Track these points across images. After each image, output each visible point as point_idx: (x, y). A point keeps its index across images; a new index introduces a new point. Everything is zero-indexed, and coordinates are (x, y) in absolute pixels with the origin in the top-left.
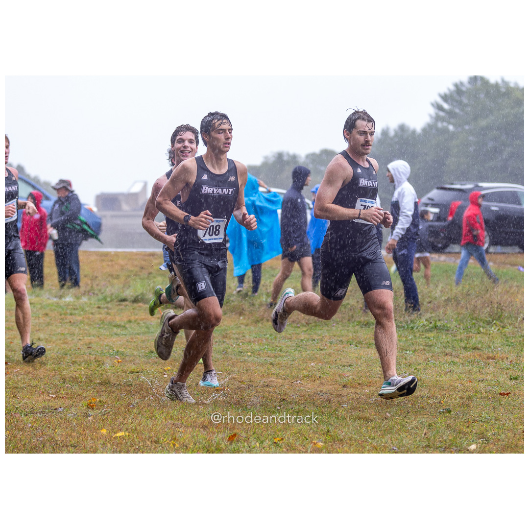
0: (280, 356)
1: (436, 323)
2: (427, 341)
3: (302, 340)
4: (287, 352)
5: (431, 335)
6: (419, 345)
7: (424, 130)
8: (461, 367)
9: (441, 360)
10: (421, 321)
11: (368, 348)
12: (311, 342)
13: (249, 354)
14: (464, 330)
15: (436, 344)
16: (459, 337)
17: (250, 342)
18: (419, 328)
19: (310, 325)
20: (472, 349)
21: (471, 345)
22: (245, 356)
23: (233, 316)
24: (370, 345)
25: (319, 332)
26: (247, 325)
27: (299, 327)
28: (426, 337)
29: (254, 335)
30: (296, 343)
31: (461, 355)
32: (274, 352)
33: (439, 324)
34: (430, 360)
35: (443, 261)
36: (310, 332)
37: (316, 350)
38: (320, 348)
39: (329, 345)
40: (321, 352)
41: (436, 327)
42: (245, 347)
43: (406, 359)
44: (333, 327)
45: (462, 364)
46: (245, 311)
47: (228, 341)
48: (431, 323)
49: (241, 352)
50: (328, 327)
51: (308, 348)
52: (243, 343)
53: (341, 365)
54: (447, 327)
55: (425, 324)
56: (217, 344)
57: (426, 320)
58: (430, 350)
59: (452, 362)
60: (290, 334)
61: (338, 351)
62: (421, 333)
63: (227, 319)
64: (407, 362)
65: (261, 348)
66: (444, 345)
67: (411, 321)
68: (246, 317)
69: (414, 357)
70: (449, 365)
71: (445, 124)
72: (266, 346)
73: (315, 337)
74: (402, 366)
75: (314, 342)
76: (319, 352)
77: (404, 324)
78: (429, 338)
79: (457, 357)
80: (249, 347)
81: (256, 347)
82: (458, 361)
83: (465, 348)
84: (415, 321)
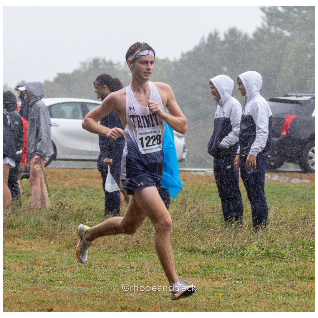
0: (95, 285)
1: (268, 251)
2: (258, 270)
3: (119, 268)
4: (103, 281)
5: (263, 263)
6: (250, 274)
7: (255, 35)
8: (296, 298)
9: (274, 290)
10: (252, 247)
11: (193, 277)
12: (129, 269)
13: (61, 282)
14: (299, 257)
15: (268, 273)
16: (294, 265)
17: (61, 269)
18: (249, 255)
19: (128, 252)
20: (308, 279)
21: (307, 274)
22: (56, 285)
23: (43, 240)
24: (195, 273)
25: (138, 259)
26: (59, 251)
27: (116, 253)
28: (257, 265)
29: (66, 262)
30: (113, 271)
31: (297, 286)
32: (88, 280)
33: (271, 251)
34: (262, 290)
35: (275, 181)
36: (128, 259)
37: (134, 279)
38: (139, 277)
39: (149, 273)
40: (141, 281)
41: (268, 254)
42: (56, 275)
43: (235, 289)
44: (154, 253)
45: (298, 295)
46: (56, 234)
47: (37, 268)
48: (263, 249)
49: (52, 281)
50: (148, 253)
51: (126, 277)
52: (54, 271)
53: (163, 296)
54: (280, 254)
55: (256, 251)
56: (25, 271)
57: (257, 247)
58: (262, 279)
59: (287, 293)
60: (105, 261)
61: (160, 280)
62: (252, 261)
63: (36, 243)
64: (236, 293)
65: (73, 276)
66: (278, 274)
67: (241, 247)
68: (58, 242)
69: (244, 288)
70: (283, 296)
71: (279, 29)
72: (80, 274)
73: (134, 264)
74: (231, 297)
75: (133, 269)
76: (138, 282)
77: (233, 251)
78: (261, 266)
79: (292, 288)
80: (61, 275)
81: (68, 275)
82: (293, 292)
83: (301, 278)
84: (246, 248)
